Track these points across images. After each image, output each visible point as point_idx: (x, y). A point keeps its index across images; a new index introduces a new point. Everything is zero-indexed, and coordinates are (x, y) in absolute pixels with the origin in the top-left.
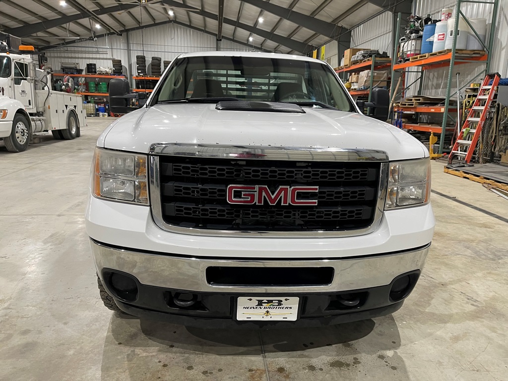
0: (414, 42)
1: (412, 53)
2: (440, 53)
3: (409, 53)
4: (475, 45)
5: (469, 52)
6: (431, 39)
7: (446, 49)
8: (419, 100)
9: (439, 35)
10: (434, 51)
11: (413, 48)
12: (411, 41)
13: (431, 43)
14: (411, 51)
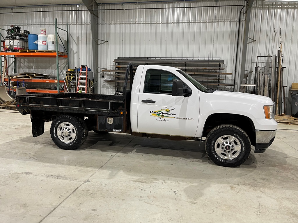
0: (18, 41)
1: (18, 47)
2: (46, 51)
3: (15, 47)
4: (62, 50)
5: (60, 53)
6: (36, 42)
7: (49, 50)
8: (34, 75)
9: (43, 42)
10: (39, 50)
11: (18, 44)
12: (16, 40)
13: (37, 45)
14: (17, 46)
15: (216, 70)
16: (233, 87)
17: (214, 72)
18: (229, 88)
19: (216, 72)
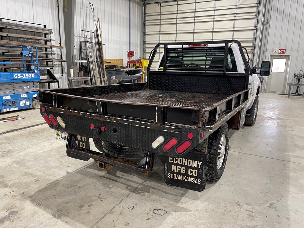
15: (40, 41)
16: (60, 63)
17: (39, 43)
18: (56, 64)
19: (41, 43)
